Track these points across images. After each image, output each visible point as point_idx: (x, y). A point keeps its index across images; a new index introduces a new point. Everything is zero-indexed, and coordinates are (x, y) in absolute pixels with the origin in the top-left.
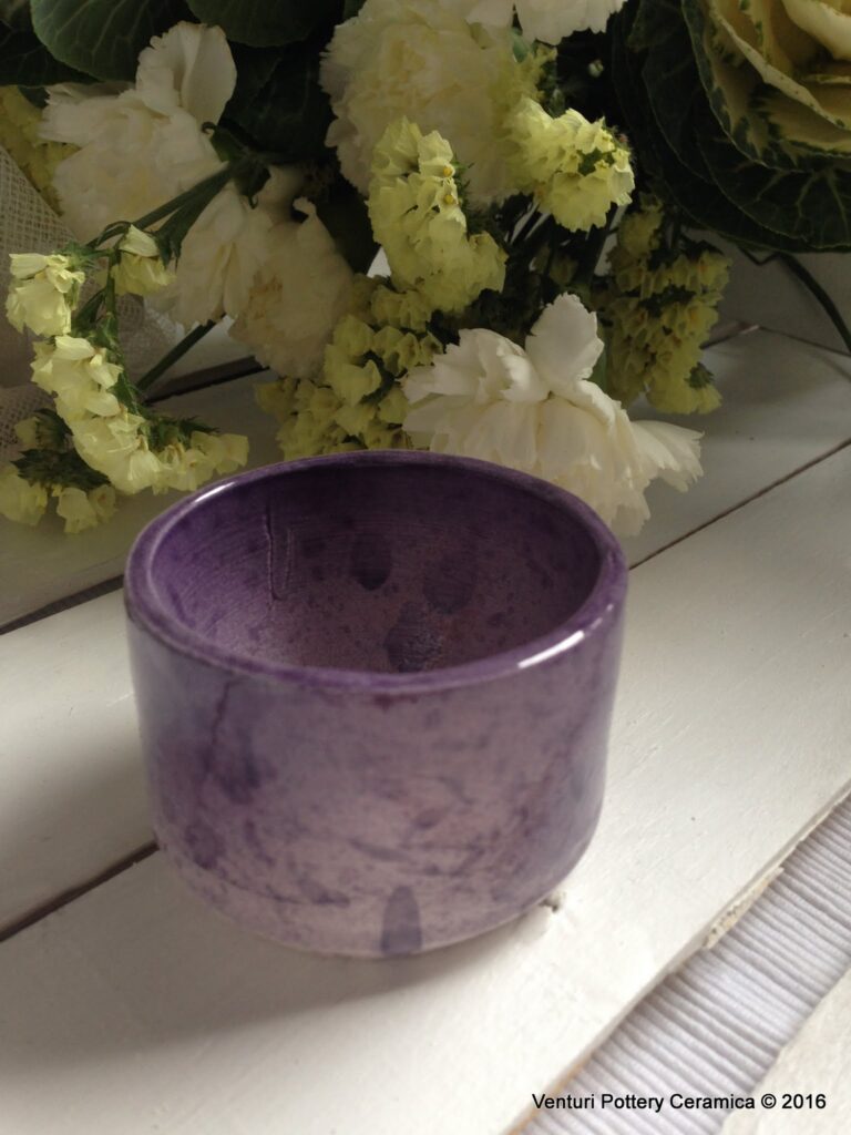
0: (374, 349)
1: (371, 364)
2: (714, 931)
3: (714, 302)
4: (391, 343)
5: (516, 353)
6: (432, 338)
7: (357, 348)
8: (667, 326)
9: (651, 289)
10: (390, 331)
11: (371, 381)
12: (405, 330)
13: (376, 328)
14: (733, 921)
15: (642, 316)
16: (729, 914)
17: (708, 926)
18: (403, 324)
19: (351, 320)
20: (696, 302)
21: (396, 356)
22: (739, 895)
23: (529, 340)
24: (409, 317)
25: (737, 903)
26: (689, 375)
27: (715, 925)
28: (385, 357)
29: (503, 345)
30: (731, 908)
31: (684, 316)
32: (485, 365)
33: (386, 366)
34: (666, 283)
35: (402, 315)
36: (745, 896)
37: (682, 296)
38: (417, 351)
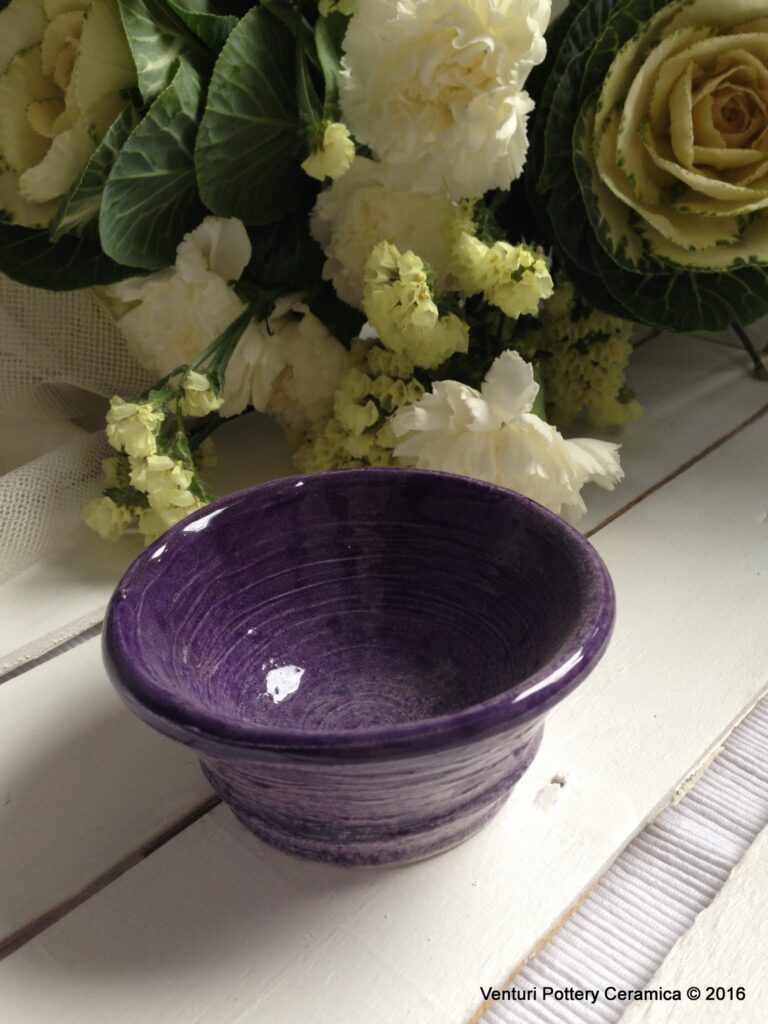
0: (372, 393)
1: (371, 403)
2: (678, 793)
3: (627, 338)
4: (385, 388)
5: (475, 396)
6: (416, 382)
7: (359, 393)
8: (594, 359)
9: (577, 336)
10: (384, 379)
11: (371, 416)
12: (395, 379)
13: (373, 377)
14: (690, 785)
15: (575, 354)
16: (687, 780)
17: (672, 791)
18: (392, 374)
19: (354, 372)
20: (613, 340)
21: (390, 397)
22: (693, 767)
23: (484, 386)
24: (397, 370)
25: (692, 772)
26: (617, 394)
27: (677, 789)
28: (382, 399)
29: (465, 391)
30: (688, 777)
31: (605, 351)
32: (453, 407)
33: (382, 405)
34: (587, 331)
35: (392, 368)
36: (697, 768)
37: (602, 338)
38: (405, 393)
